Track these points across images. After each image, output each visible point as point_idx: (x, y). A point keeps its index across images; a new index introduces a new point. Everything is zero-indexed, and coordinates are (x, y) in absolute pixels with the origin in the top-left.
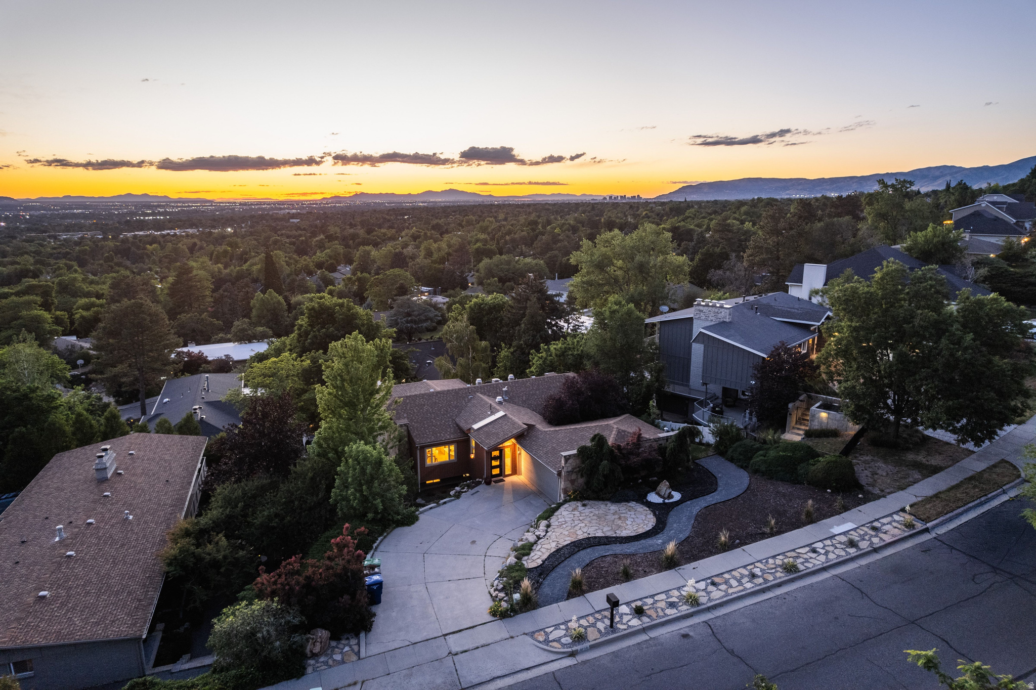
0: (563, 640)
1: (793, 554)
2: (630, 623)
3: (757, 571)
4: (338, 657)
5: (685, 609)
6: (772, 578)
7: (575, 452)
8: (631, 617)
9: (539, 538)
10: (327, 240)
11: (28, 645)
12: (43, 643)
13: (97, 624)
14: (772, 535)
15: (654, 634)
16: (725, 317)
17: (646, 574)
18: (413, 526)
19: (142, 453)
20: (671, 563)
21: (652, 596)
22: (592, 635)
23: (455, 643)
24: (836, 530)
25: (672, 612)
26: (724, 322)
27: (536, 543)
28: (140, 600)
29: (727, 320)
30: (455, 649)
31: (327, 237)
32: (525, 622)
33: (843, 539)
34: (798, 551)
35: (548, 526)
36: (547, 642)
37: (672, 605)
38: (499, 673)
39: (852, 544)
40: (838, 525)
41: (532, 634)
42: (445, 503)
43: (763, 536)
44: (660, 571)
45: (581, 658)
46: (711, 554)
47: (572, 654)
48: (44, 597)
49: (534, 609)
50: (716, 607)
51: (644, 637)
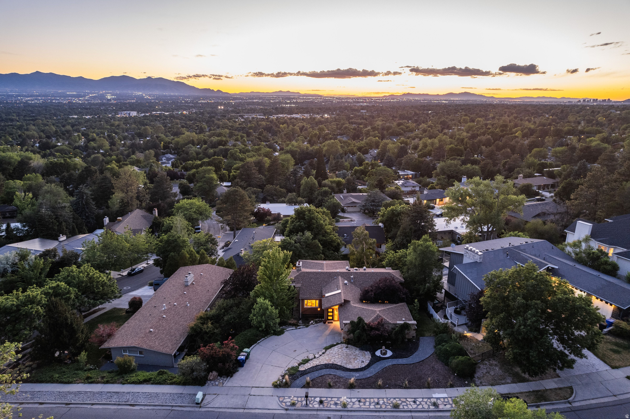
0: (287, 404)
1: (404, 400)
2: (314, 406)
3: (381, 402)
4: (217, 383)
5: (339, 407)
6: (384, 407)
7: (349, 322)
8: (317, 403)
9: (315, 358)
10: (372, 130)
12: (146, 348)
13: (162, 346)
14: (405, 388)
15: (319, 413)
17: (339, 388)
18: (282, 335)
19: (205, 275)
20: (351, 387)
21: (332, 398)
22: (298, 406)
23: (254, 391)
24: (434, 396)
25: (333, 407)
26: (476, 262)
27: (312, 359)
28: (177, 341)
30: (252, 393)
31: (372, 128)
32: (281, 392)
33: (433, 400)
34: (408, 399)
35: (323, 353)
36: (282, 402)
37: (336, 404)
38: (259, 407)
39: (435, 404)
40: (439, 393)
41: (279, 397)
42: (300, 328)
43: (401, 387)
44: (345, 388)
45: (288, 412)
46: (372, 388)
47: (287, 410)
48: (151, 331)
49: (288, 388)
50: (351, 411)
51: (315, 413)
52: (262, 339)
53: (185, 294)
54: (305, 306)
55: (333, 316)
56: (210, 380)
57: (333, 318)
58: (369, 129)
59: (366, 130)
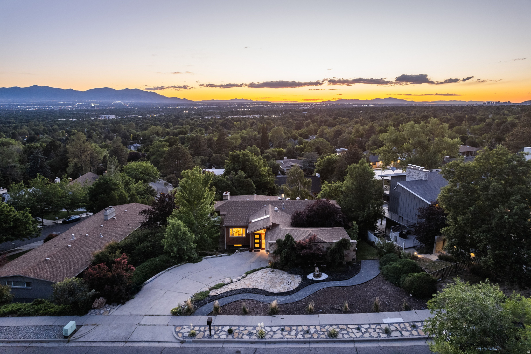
0: (185, 335)
1: (345, 327)
2: (221, 337)
3: (312, 330)
4: (102, 312)
5: (254, 338)
6: (316, 337)
7: (275, 242)
8: (225, 333)
9: (232, 282)
10: (311, 123)
11: (27, 276)
12: (32, 277)
13: (54, 275)
14: (344, 312)
15: (226, 345)
16: (422, 177)
17: (257, 314)
18: (199, 263)
19: (129, 212)
20: (273, 312)
21: (246, 326)
22: (199, 337)
23: (145, 321)
24: (385, 321)
25: (246, 338)
27: (227, 284)
28: (76, 270)
29: (424, 179)
30: (142, 323)
31: (311, 121)
32: (180, 320)
33: (383, 326)
34: (349, 326)
35: (243, 278)
36: (179, 332)
37: (250, 334)
38: (146, 340)
39: (387, 331)
40: (391, 317)
41: (175, 327)
42: (221, 256)
43: (339, 311)
44: (264, 315)
45: (184, 345)
46: (300, 313)
47: (182, 342)
48: (47, 260)
49: (190, 315)
50: (270, 342)
51: (220, 345)
52: (174, 266)
53: (102, 226)
54: (230, 236)
55: (260, 243)
56: (95, 308)
57: (260, 245)
58: (309, 122)
59: (306, 123)
